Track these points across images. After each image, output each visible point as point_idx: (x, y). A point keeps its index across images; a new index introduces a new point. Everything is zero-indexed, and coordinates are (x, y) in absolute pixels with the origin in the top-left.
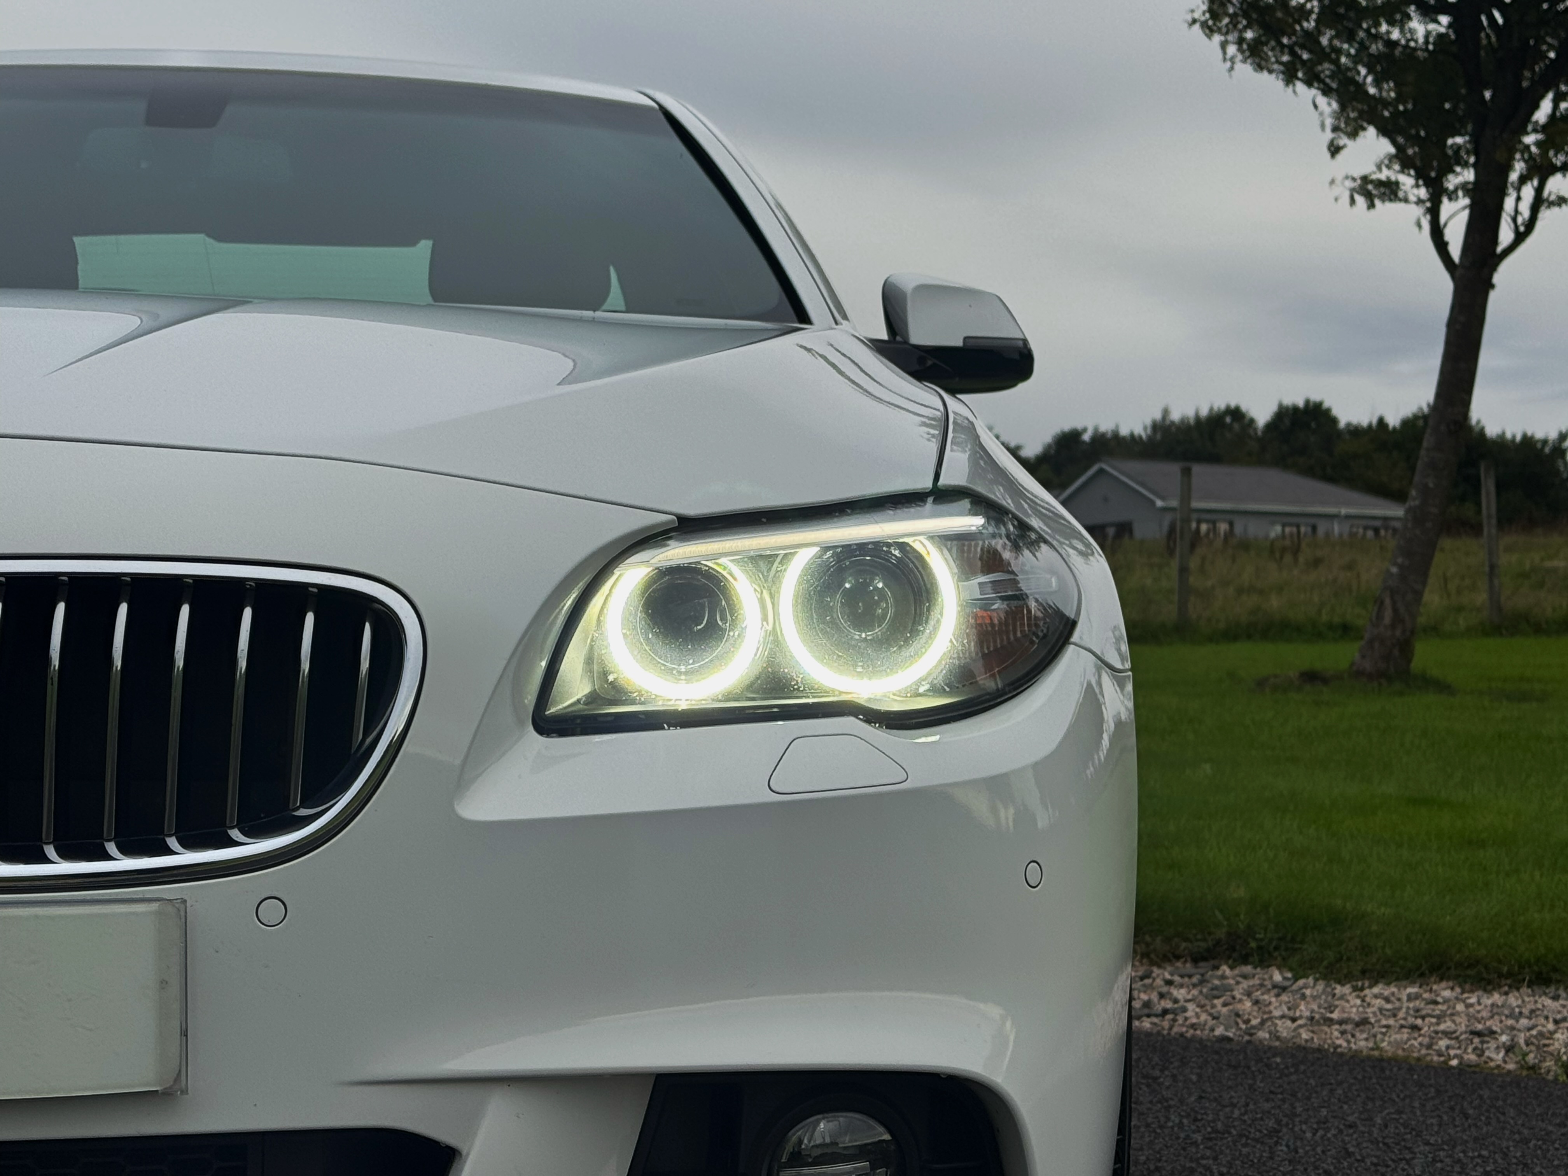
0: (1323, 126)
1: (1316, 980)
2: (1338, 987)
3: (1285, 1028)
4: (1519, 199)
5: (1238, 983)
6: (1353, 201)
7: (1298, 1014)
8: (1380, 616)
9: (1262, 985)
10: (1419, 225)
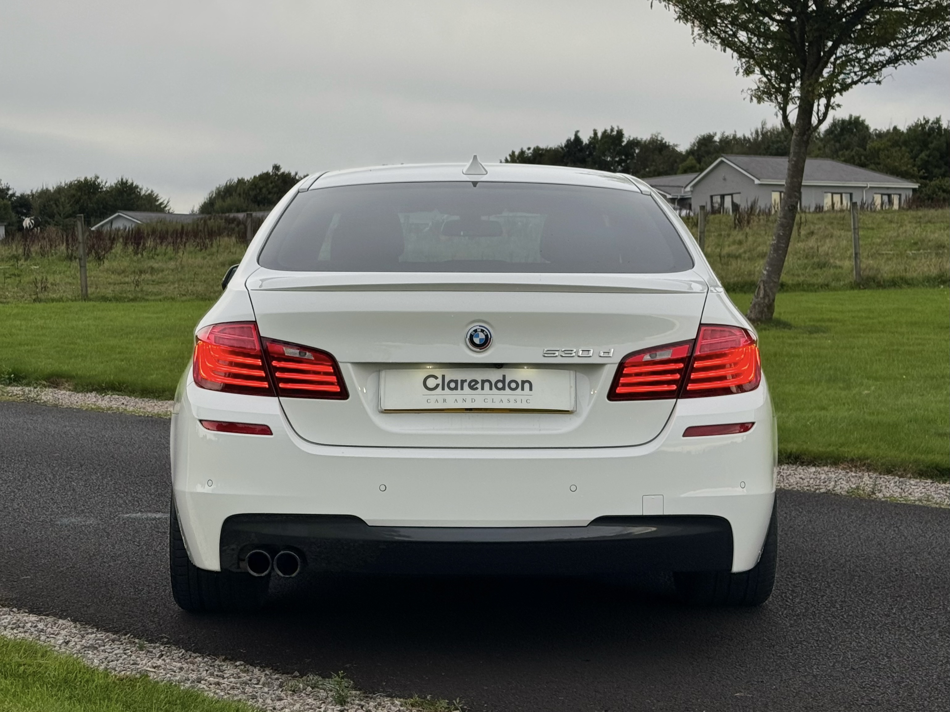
4: (819, 105)
6: (751, 99)
10: (777, 115)
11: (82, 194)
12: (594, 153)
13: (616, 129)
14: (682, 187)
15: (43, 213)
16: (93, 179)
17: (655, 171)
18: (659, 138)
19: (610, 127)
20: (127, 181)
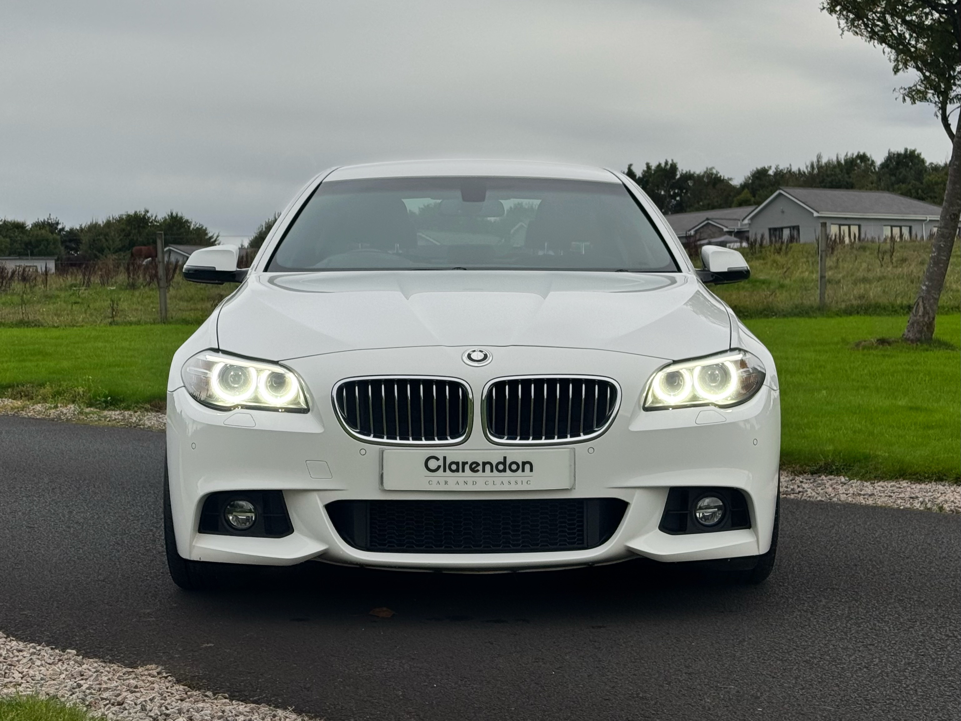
1: (857, 480)
2: (865, 483)
3: (843, 497)
5: (828, 482)
6: (904, 100)
7: (849, 492)
9: (837, 482)
10: (937, 116)
11: (131, 229)
12: (648, 187)
13: (670, 162)
14: (739, 220)
15: (92, 247)
16: (143, 213)
17: (709, 205)
18: (714, 171)
19: (665, 161)
20: (177, 215)
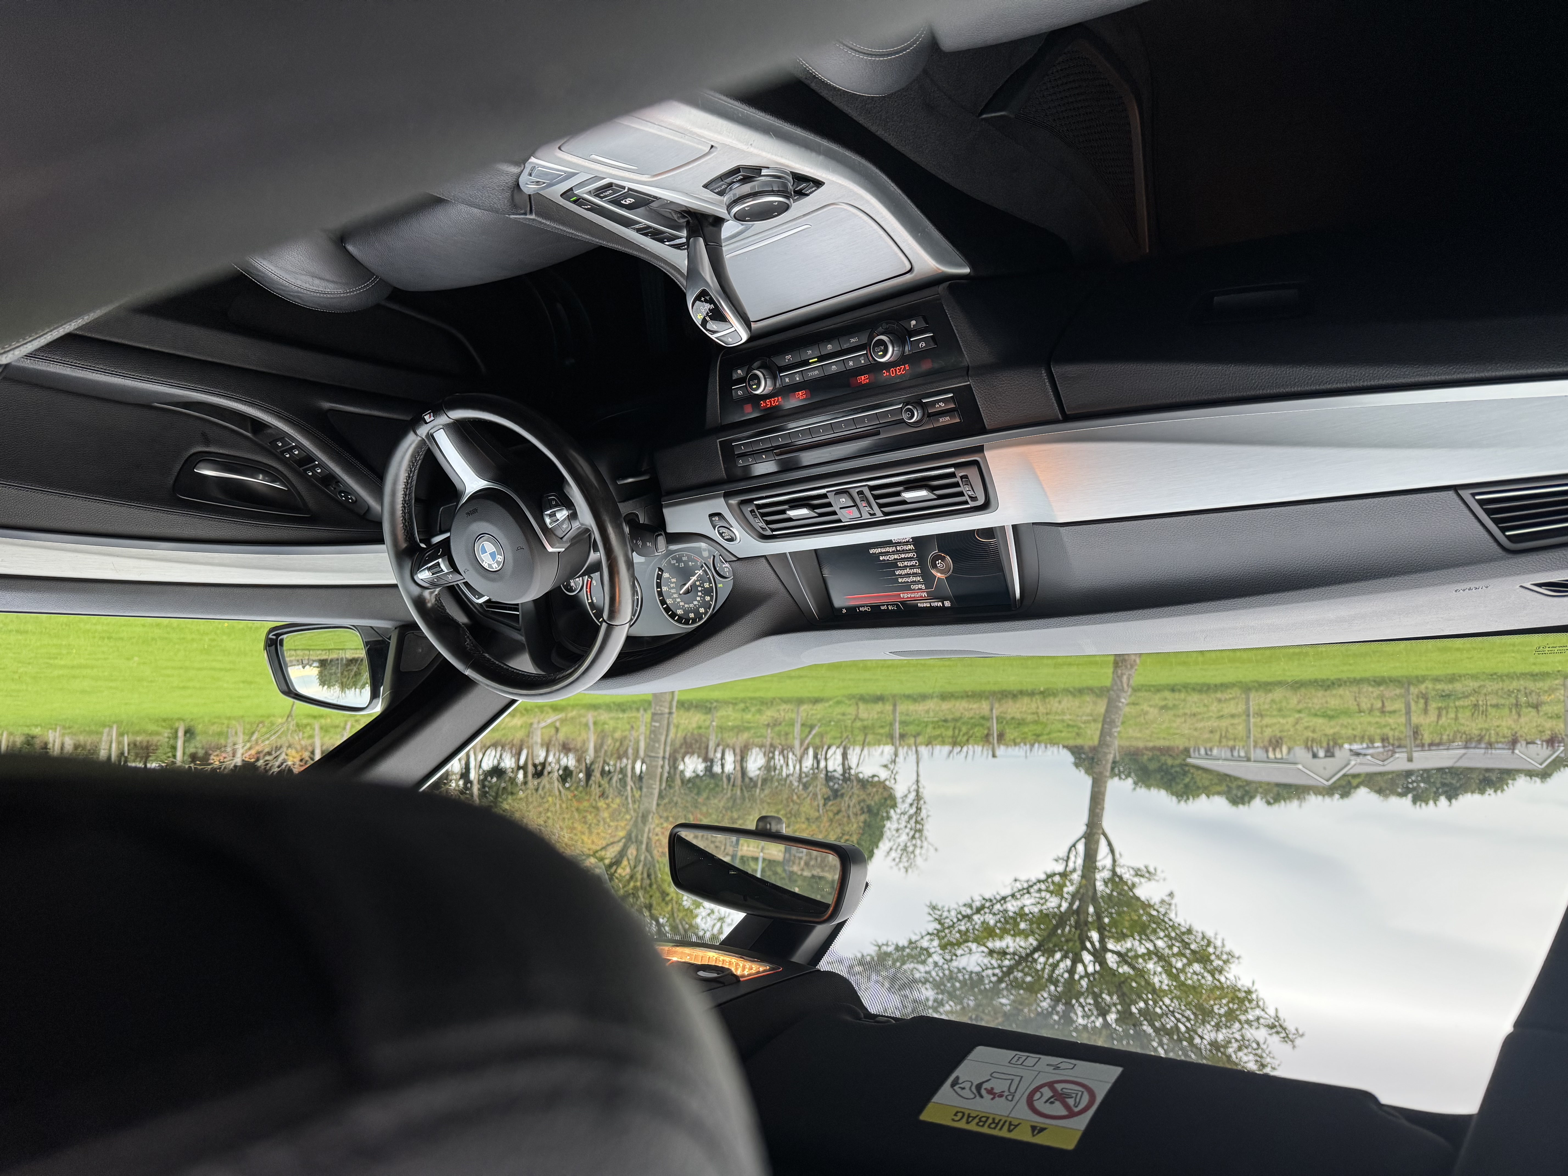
0: (1176, 905)
4: (1075, 863)
8: (1129, 679)
